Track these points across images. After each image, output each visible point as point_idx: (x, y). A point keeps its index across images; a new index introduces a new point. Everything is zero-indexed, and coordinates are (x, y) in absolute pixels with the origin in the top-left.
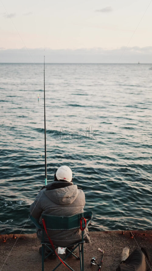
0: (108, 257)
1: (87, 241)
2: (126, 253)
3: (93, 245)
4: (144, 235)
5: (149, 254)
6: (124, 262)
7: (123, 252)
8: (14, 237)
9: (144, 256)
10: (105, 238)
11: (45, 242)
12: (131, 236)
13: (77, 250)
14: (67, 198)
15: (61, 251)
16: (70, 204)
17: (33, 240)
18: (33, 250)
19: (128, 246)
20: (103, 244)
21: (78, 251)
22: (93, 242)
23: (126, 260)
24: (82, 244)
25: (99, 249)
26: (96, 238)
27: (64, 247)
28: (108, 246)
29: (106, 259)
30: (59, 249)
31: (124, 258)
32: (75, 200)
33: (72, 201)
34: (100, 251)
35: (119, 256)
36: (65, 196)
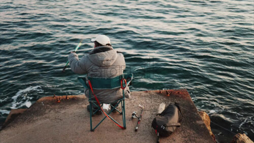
0: (147, 112)
2: (162, 107)
3: (134, 102)
4: (179, 93)
5: (182, 108)
6: (160, 114)
7: (160, 107)
8: (67, 98)
9: (176, 110)
10: (145, 96)
12: (167, 94)
13: (120, 105)
14: (107, 60)
15: (106, 107)
16: (109, 66)
17: (83, 99)
18: (83, 108)
19: (165, 102)
20: (143, 101)
21: (121, 108)
22: (135, 100)
23: (162, 113)
24: (124, 100)
25: (140, 105)
26: (137, 97)
27: (109, 103)
28: (147, 103)
29: (145, 113)
30: (104, 105)
31: (160, 112)
32: (115, 62)
33: (111, 63)
34: (140, 107)
35: (156, 110)
36: (105, 59)
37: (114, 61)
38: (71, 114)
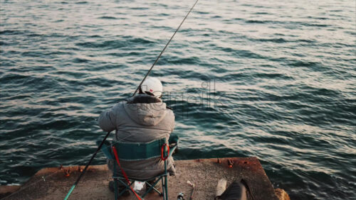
0: (199, 192)
1: (171, 173)
2: (222, 186)
3: (180, 177)
4: (245, 163)
5: (251, 186)
6: (219, 197)
7: (219, 184)
8: (80, 169)
9: (244, 190)
10: (196, 168)
11: (118, 176)
12: (229, 164)
13: (159, 183)
14: (151, 117)
15: (139, 186)
16: (153, 125)
17: (104, 172)
18: (104, 186)
19: (225, 177)
20: (193, 176)
21: (161, 186)
22: (181, 173)
23: (222, 195)
24: (166, 176)
25: (189, 182)
26: (184, 169)
27: (143, 181)
28: (199, 178)
29: (197, 194)
30: (136, 183)
31: (220, 193)
33: (156, 122)
34: (190, 185)
35: (214, 189)
37: (161, 119)
38: (86, 195)
